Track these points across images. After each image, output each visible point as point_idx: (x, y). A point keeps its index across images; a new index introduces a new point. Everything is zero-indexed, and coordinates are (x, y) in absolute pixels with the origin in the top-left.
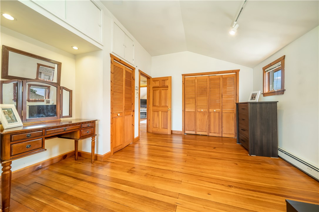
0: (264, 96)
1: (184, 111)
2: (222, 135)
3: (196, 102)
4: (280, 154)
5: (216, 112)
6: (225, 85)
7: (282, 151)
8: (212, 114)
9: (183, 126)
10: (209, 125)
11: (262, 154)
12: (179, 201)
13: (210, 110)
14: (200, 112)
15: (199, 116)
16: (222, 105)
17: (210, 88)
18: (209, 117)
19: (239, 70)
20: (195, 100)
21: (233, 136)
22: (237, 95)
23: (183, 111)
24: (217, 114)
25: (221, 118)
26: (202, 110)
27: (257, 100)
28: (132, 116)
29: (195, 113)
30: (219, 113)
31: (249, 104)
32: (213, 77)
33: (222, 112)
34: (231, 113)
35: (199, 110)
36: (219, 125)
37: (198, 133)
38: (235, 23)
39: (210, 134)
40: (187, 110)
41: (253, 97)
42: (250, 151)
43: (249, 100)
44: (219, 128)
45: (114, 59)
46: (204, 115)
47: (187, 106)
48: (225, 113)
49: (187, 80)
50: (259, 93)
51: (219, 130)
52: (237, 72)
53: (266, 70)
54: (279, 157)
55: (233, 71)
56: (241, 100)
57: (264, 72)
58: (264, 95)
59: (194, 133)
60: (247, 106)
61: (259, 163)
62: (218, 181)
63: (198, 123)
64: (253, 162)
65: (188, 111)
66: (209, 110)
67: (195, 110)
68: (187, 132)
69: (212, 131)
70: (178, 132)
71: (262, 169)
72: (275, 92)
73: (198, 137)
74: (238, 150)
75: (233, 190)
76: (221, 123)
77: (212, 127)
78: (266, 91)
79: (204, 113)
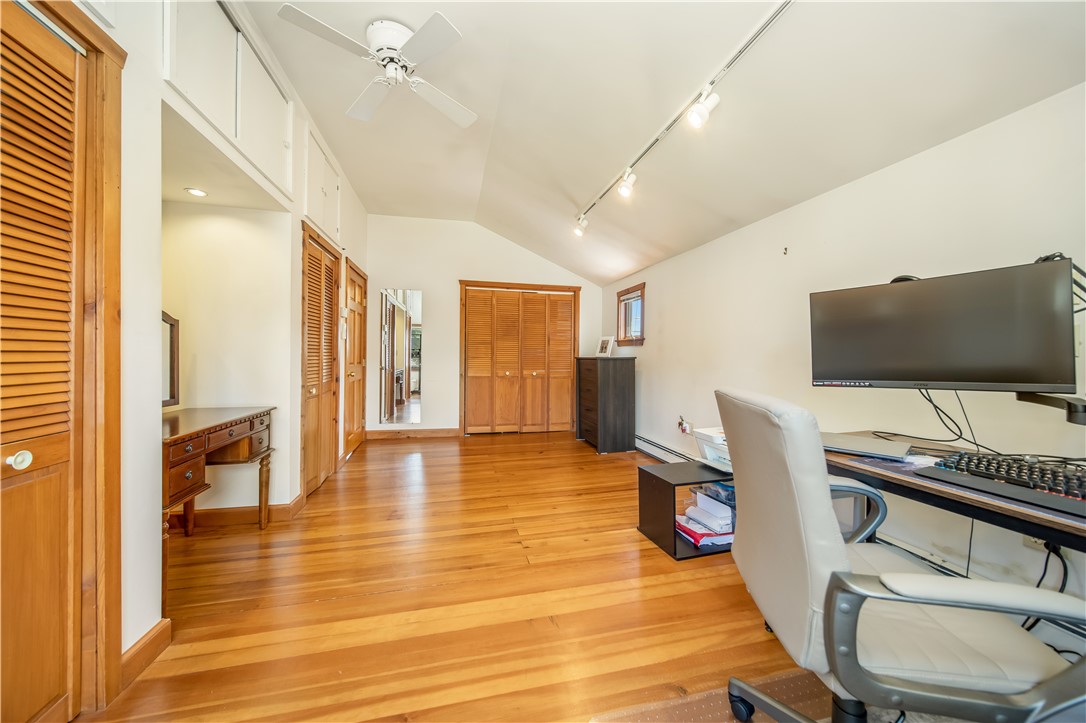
0: (619, 345)
1: (464, 376)
2: (548, 428)
3: (492, 354)
4: (639, 444)
5: (537, 377)
6: (554, 316)
7: (640, 438)
8: (529, 381)
9: (460, 416)
10: (523, 408)
11: (615, 449)
12: (517, 524)
13: (525, 372)
14: (502, 377)
15: (500, 387)
16: (549, 361)
17: (525, 321)
18: (522, 388)
19: (579, 288)
20: (492, 349)
21: (567, 428)
22: (575, 339)
23: (461, 375)
24: (539, 381)
25: (546, 391)
26: (508, 373)
27: (608, 354)
28: (334, 393)
29: (491, 379)
30: (542, 378)
31: (611, 363)
32: (531, 296)
33: (548, 378)
34: (564, 378)
35: (501, 373)
36: (543, 406)
37: (498, 429)
38: (583, 216)
39: (525, 429)
40: (470, 374)
41: (604, 348)
42: (599, 447)
43: (598, 355)
44: (542, 413)
45: (310, 238)
46: (512, 384)
47: (471, 362)
48: (555, 378)
49: (473, 297)
50: (612, 340)
51: (542, 418)
52: (576, 290)
53: (622, 298)
54: (636, 449)
55: (568, 289)
56: (583, 353)
57: (619, 301)
58: (620, 343)
59: (487, 429)
60: (595, 365)
61: (612, 461)
62: (562, 493)
63: (498, 404)
64: (605, 461)
65: (473, 377)
66: (522, 372)
67: (492, 373)
68: (471, 430)
69: (529, 422)
70: (449, 431)
71: (616, 468)
72: (632, 341)
73: (498, 438)
74: (580, 449)
75: (584, 497)
76: (546, 403)
77: (528, 413)
78: (622, 337)
79: (511, 380)
